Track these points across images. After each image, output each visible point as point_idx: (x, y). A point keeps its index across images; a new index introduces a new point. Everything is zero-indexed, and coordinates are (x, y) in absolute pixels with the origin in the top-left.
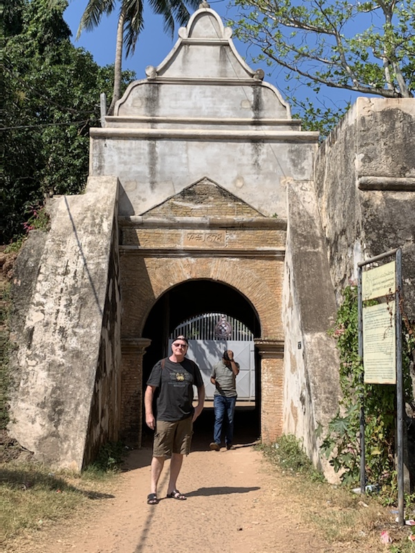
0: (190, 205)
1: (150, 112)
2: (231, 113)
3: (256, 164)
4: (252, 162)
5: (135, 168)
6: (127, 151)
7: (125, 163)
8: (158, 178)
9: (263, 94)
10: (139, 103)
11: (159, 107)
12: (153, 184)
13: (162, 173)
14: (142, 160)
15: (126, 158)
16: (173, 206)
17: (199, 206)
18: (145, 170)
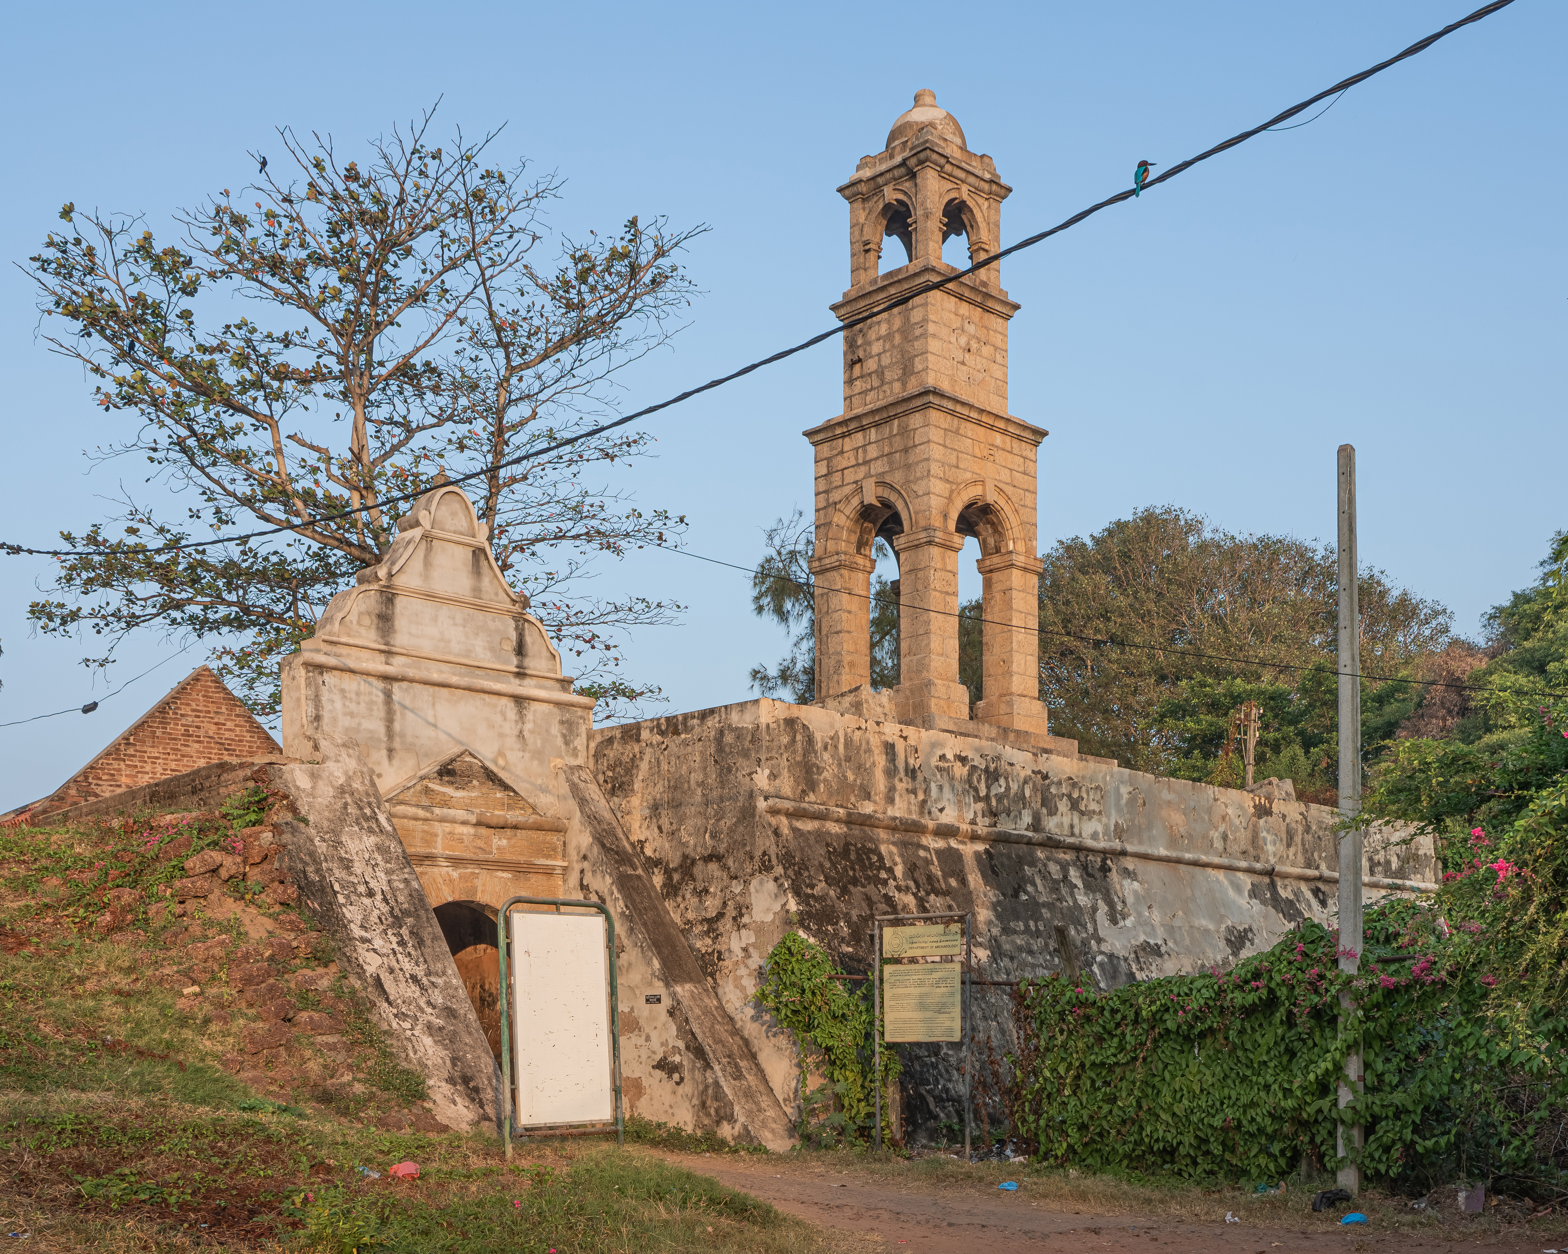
0: (449, 790)
1: (383, 637)
2: (489, 654)
3: (521, 735)
4: (516, 732)
5: (366, 725)
6: (353, 696)
7: (352, 715)
8: (397, 744)
9: (527, 632)
10: (367, 621)
11: (395, 632)
12: (390, 751)
13: (403, 735)
14: (375, 713)
15: (353, 707)
16: (427, 791)
17: (460, 794)
18: (380, 729)
